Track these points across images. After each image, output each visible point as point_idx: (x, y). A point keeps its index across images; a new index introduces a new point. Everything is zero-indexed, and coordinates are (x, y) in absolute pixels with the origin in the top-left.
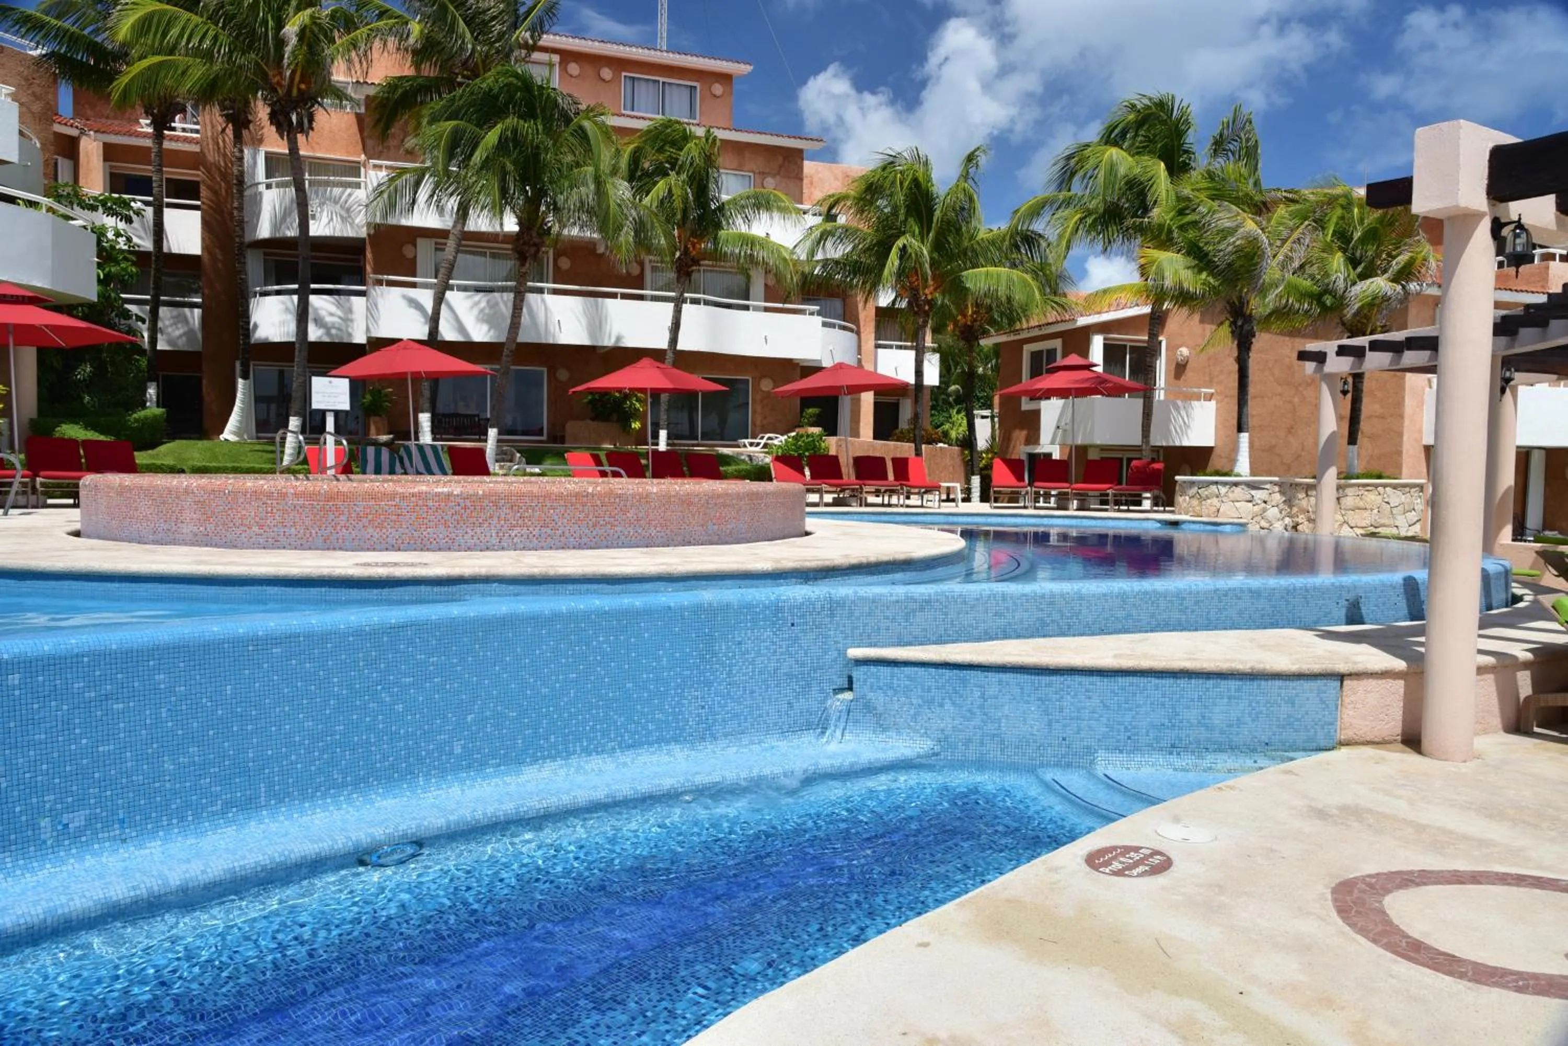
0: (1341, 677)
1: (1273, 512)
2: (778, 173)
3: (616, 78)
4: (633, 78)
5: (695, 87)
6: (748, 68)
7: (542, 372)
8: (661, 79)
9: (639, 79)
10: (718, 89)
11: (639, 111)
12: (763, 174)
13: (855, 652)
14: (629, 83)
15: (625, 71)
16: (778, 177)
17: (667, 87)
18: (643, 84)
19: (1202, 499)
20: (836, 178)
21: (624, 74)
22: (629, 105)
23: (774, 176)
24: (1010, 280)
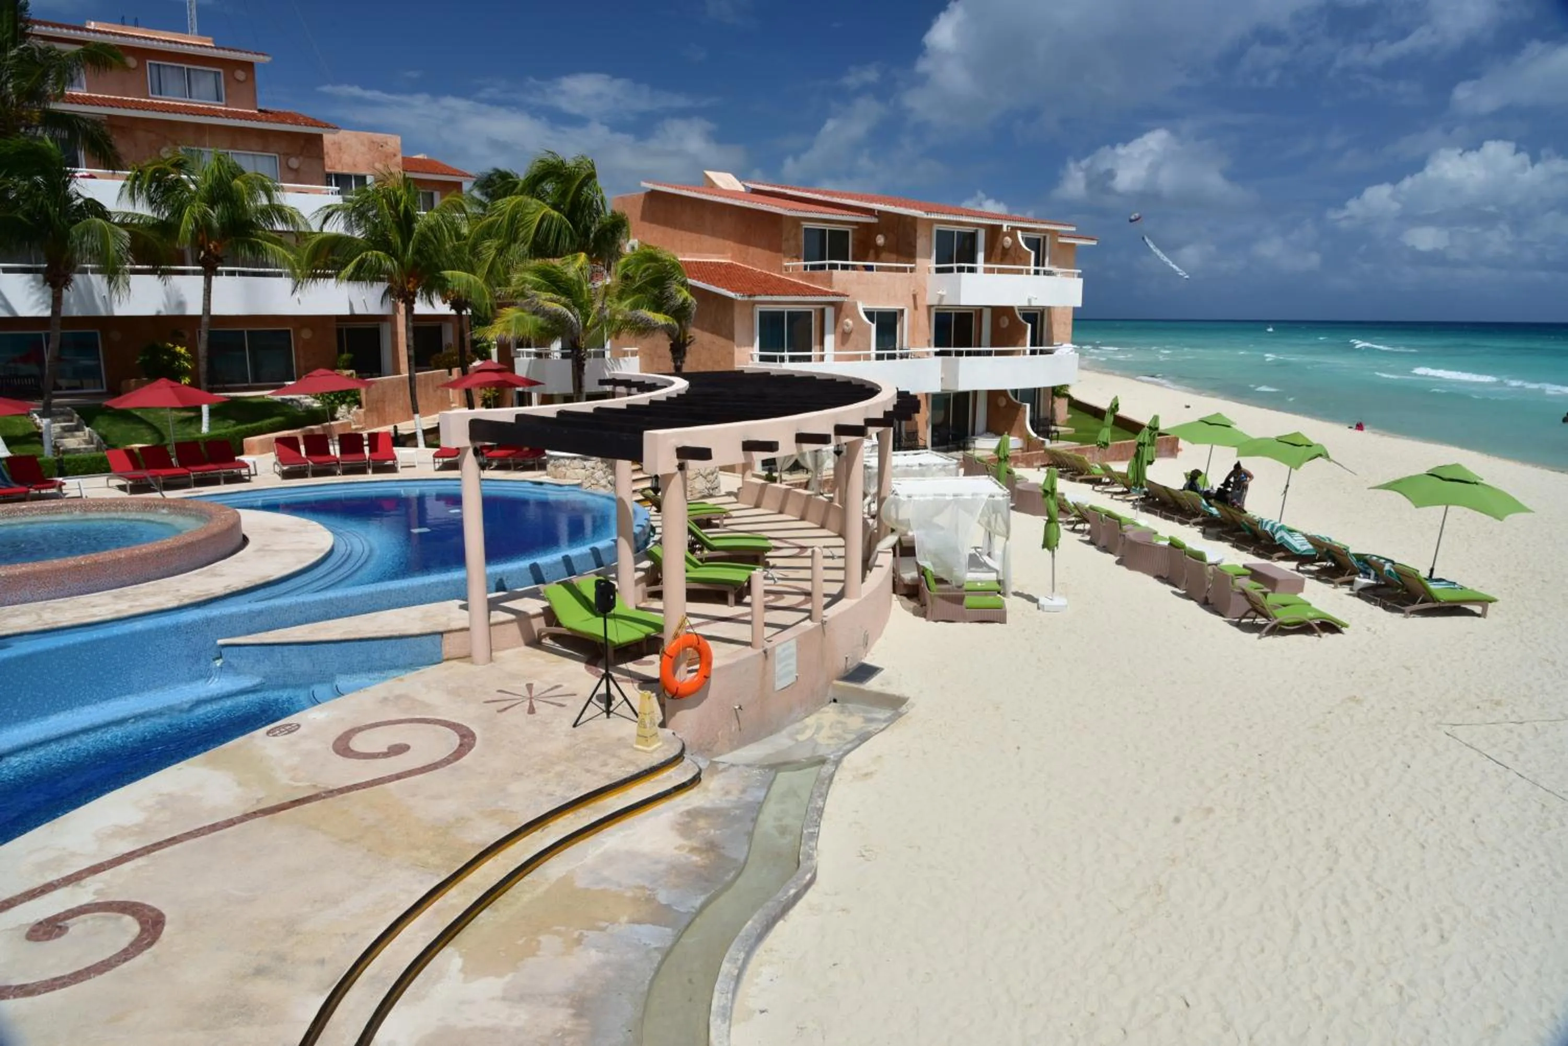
0: (441, 633)
1: (598, 474)
2: (301, 154)
3: (141, 66)
4: (159, 65)
5: (219, 73)
6: (267, 59)
7: (96, 334)
8: (186, 66)
9: (164, 66)
10: (240, 75)
11: (166, 95)
12: (288, 155)
13: (220, 642)
14: (155, 70)
15: (150, 59)
16: (301, 158)
17: (192, 73)
18: (169, 71)
19: (556, 467)
20: (363, 144)
21: (148, 62)
22: (157, 91)
23: (297, 157)
24: (468, 282)
